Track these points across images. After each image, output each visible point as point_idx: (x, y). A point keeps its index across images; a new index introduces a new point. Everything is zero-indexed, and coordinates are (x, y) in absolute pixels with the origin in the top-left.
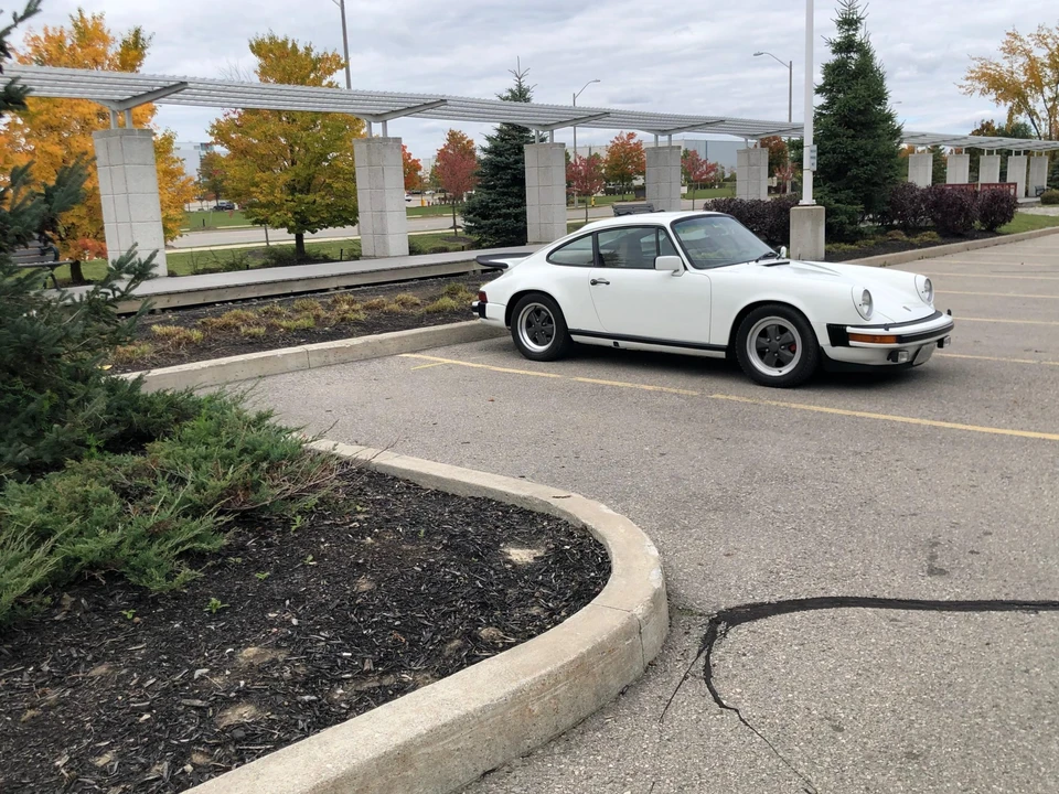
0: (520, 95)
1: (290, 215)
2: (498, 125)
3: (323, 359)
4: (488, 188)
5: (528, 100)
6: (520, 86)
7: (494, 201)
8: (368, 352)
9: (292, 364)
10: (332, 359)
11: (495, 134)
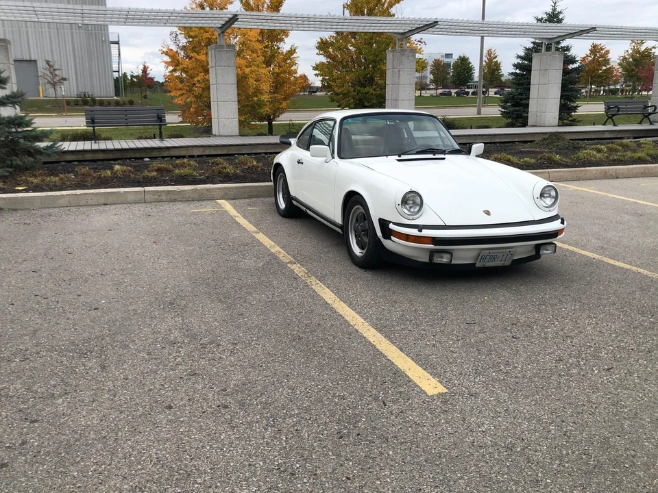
0: (554, 17)
1: (352, 101)
2: (533, 40)
3: (157, 197)
4: (519, 84)
5: (560, 21)
6: (554, 10)
7: (521, 94)
8: (196, 196)
9: (131, 198)
10: (164, 198)
11: (531, 45)
